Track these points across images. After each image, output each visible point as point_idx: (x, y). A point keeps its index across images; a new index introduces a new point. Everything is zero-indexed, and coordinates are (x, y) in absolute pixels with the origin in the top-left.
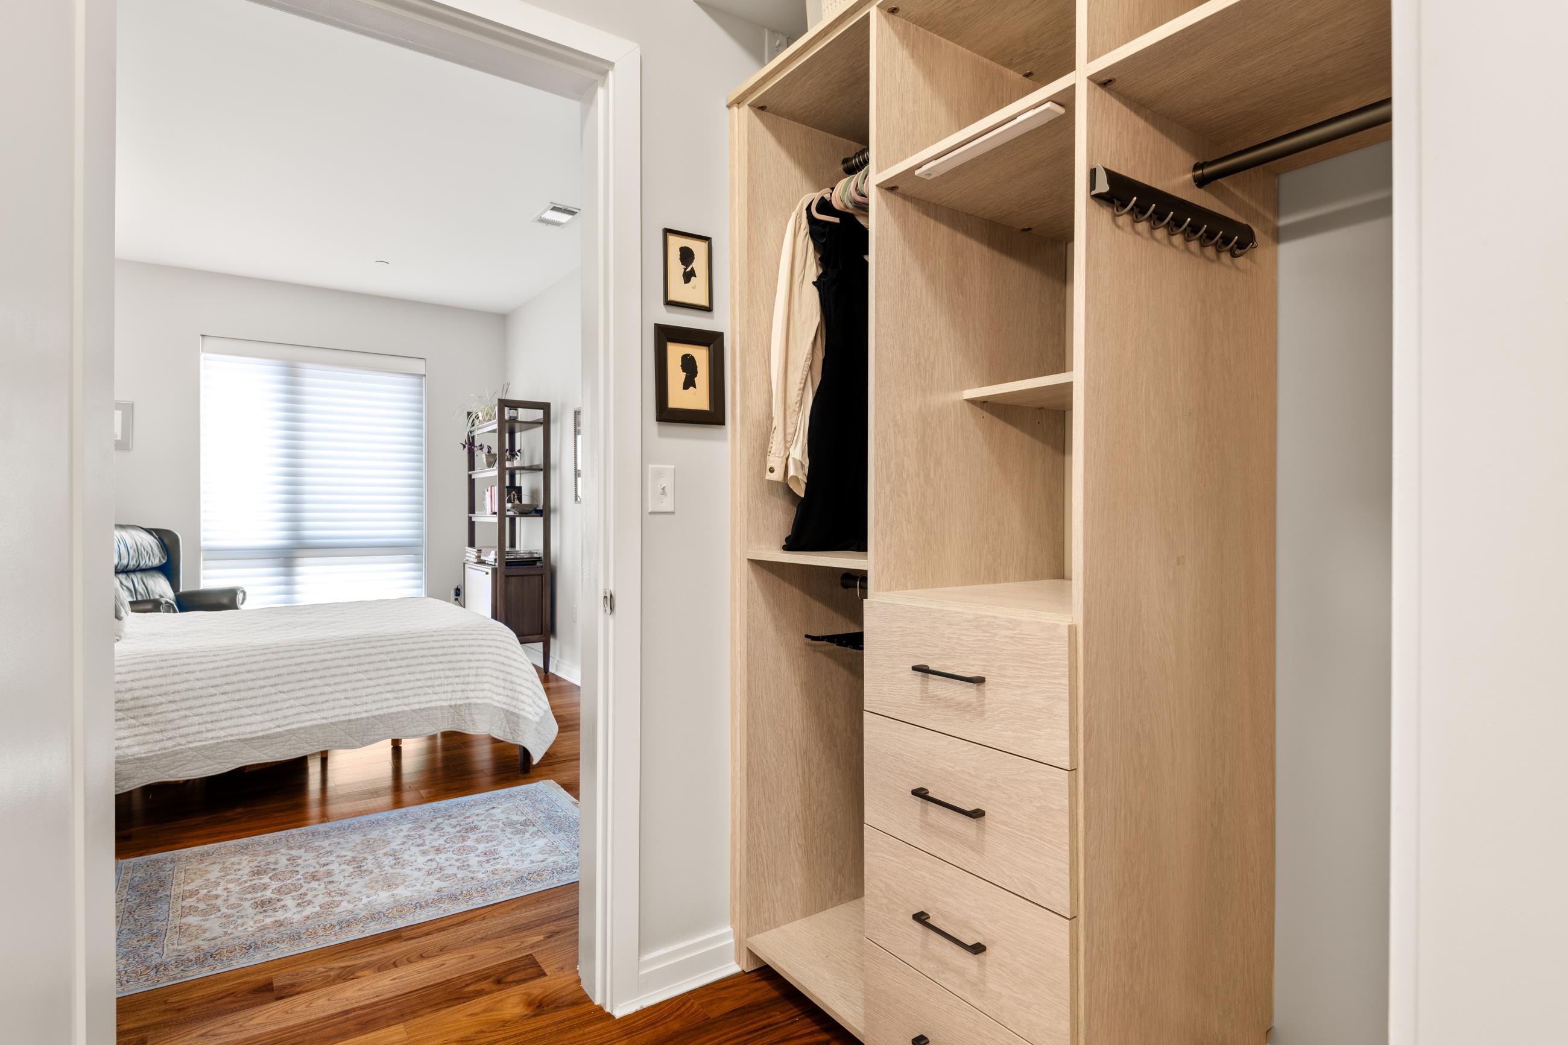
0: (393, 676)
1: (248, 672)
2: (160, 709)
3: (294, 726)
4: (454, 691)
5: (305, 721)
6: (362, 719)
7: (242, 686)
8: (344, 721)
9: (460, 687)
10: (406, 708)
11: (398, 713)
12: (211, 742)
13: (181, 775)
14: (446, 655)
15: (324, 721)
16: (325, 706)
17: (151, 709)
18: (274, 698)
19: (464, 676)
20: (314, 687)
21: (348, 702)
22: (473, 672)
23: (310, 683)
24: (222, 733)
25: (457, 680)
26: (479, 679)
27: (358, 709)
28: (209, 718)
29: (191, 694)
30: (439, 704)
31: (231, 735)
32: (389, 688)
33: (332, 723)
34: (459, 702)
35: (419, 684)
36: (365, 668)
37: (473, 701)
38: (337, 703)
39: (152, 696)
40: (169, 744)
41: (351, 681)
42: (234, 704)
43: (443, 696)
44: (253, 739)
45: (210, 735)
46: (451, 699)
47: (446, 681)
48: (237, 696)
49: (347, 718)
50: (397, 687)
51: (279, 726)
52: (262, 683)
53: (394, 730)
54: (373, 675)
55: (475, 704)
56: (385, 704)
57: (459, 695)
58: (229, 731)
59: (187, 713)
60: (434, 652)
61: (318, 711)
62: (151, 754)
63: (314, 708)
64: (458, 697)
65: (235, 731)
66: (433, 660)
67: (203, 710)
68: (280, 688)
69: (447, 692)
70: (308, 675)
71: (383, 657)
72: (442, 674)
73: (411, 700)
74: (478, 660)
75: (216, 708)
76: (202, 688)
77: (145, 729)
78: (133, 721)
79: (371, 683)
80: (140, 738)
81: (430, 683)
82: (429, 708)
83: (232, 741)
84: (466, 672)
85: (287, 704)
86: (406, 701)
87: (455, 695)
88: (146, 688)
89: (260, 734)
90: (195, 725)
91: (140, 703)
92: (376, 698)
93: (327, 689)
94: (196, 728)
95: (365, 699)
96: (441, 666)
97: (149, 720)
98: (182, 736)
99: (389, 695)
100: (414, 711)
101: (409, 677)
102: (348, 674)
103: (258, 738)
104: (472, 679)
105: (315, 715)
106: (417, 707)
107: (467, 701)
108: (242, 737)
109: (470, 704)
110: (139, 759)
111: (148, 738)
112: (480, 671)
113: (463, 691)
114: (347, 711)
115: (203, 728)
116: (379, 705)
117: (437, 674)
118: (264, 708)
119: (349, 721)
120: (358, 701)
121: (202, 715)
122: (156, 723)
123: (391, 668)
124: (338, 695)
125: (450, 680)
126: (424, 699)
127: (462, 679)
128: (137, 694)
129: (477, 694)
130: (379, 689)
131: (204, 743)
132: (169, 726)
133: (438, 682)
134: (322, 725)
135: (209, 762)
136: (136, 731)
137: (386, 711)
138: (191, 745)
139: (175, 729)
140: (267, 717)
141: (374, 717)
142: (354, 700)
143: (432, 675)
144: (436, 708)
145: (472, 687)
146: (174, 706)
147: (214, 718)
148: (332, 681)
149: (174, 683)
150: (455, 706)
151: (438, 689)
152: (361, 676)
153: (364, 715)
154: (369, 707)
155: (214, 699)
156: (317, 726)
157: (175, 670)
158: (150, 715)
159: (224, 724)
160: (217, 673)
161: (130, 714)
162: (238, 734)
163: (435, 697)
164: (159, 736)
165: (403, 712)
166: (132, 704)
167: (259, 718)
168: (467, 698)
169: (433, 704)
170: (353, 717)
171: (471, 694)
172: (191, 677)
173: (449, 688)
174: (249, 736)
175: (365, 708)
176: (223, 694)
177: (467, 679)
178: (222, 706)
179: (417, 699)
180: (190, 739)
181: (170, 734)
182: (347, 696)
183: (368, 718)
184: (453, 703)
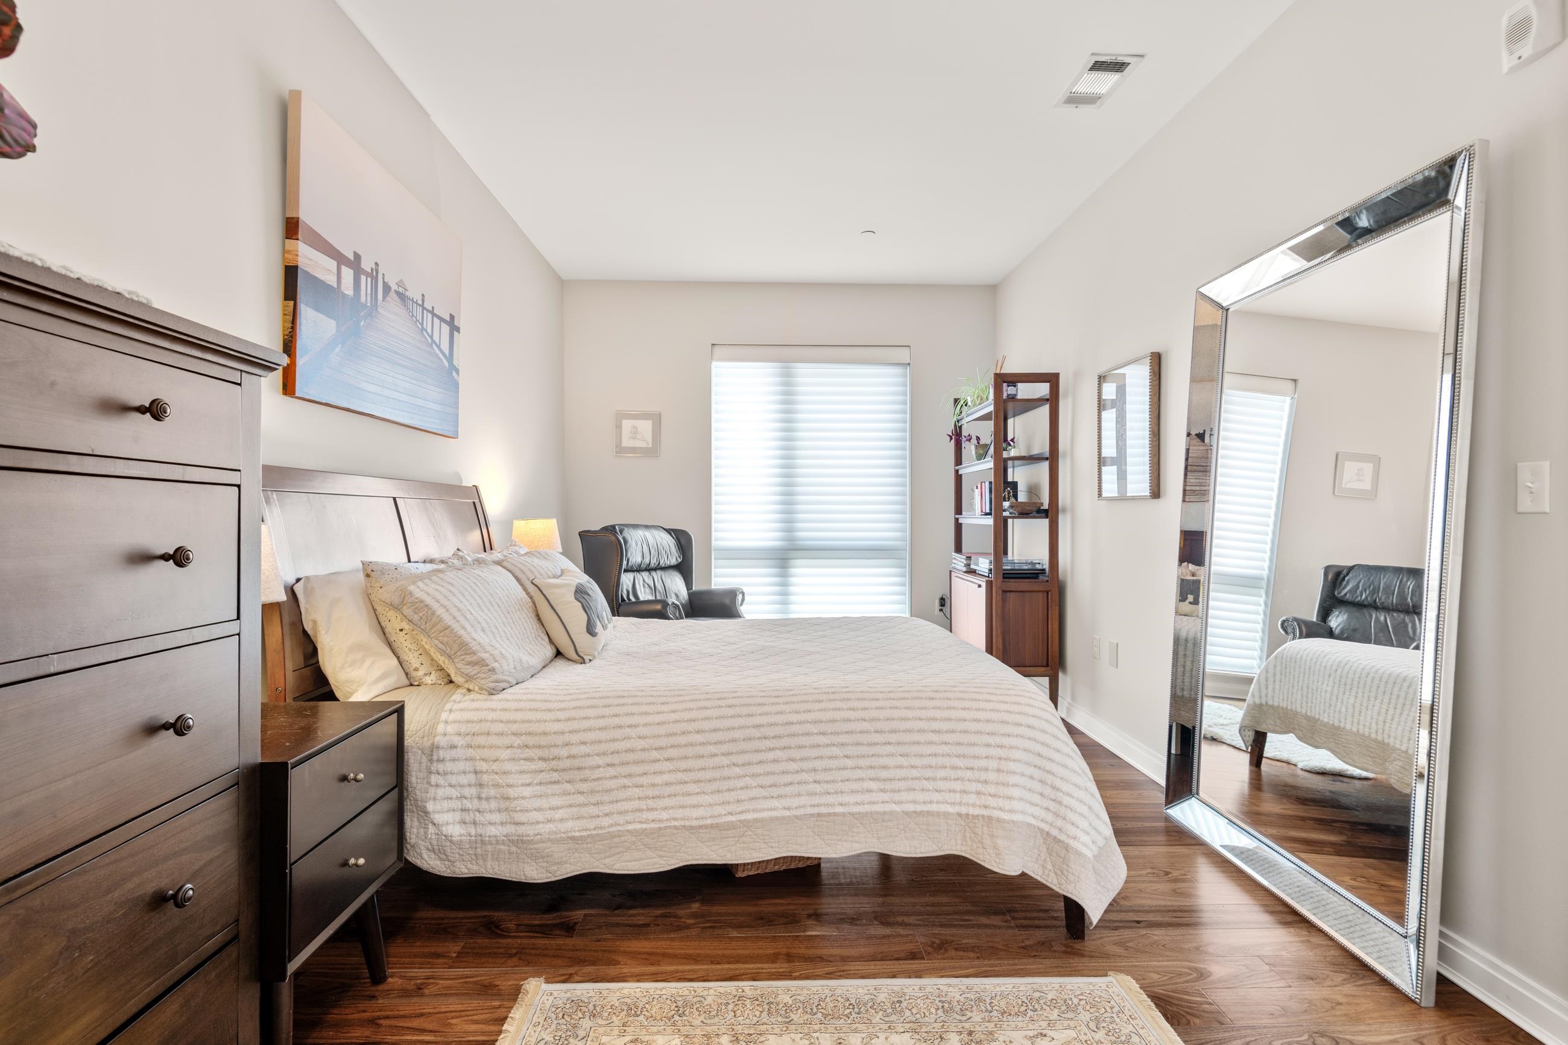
0: (878, 756)
1: (698, 732)
2: (597, 774)
3: (750, 816)
4: (965, 792)
5: (763, 810)
6: (835, 814)
7: (690, 751)
8: (812, 815)
9: (974, 787)
10: (896, 808)
11: (885, 813)
12: (653, 825)
13: (617, 866)
14: (953, 732)
15: (787, 813)
16: (788, 790)
17: (587, 773)
18: (727, 772)
19: (980, 769)
20: (775, 761)
21: (818, 788)
22: (993, 764)
23: (771, 756)
24: (664, 815)
25: (969, 774)
26: (1003, 778)
27: (830, 799)
28: (650, 792)
29: (631, 757)
30: (943, 808)
31: (675, 819)
32: (872, 773)
33: (796, 817)
34: (972, 811)
35: (915, 773)
36: (842, 739)
37: (996, 814)
38: (803, 788)
39: (588, 755)
40: (606, 822)
41: (821, 757)
42: (680, 776)
43: (950, 797)
44: (700, 827)
45: (651, 816)
46: (960, 804)
47: (953, 774)
48: (683, 765)
49: (816, 810)
50: (884, 774)
51: (731, 814)
52: (713, 749)
53: (879, 838)
54: (851, 751)
55: (999, 820)
56: (866, 797)
57: (972, 799)
58: (672, 813)
59: (626, 782)
60: (935, 725)
61: (780, 796)
62: (585, 833)
63: (775, 792)
64: (971, 801)
65: (679, 813)
66: (935, 738)
67: (644, 780)
68: (734, 759)
69: (954, 791)
70: (768, 744)
71: (866, 726)
72: (946, 761)
73: (904, 796)
74: (1001, 746)
75: (658, 779)
76: (643, 750)
77: (581, 799)
78: (568, 786)
79: (849, 763)
80: (575, 810)
81: (929, 773)
82: (929, 813)
83: (675, 827)
84: (983, 763)
85: (741, 783)
86: (896, 797)
87: (966, 798)
88: (584, 743)
89: (709, 822)
90: (635, 799)
91: (576, 763)
92: (855, 786)
93: (792, 766)
94: (636, 804)
95: (840, 786)
96: (946, 749)
97: (584, 787)
98: (620, 813)
99: (873, 785)
100: (907, 813)
101: (901, 761)
102: (818, 746)
103: (706, 827)
104: (992, 776)
105: (775, 803)
106: (911, 808)
107: (985, 812)
108: (687, 823)
109: (990, 818)
110: (573, 838)
111: (584, 811)
112: (1004, 765)
113: (978, 793)
114: (816, 800)
115: (642, 805)
116: (859, 798)
117: (940, 761)
118: (715, 786)
119: (819, 815)
120: (830, 788)
121: (642, 786)
122: (592, 792)
123: (876, 744)
124: (804, 776)
125: (959, 773)
126: (921, 797)
127: (976, 775)
128: (575, 750)
129: (1001, 802)
130: (859, 773)
131: (645, 826)
132: (606, 798)
133: (941, 773)
134: (784, 818)
135: (649, 853)
136: (570, 800)
137: (867, 808)
138: (631, 827)
139: (612, 802)
140: (717, 798)
141: (852, 814)
142: (825, 786)
143: (933, 761)
144: (938, 814)
145: (992, 789)
146: (612, 772)
147: (657, 793)
148: (797, 754)
149: (614, 740)
150: (967, 815)
151: (941, 785)
152: (836, 751)
153: (839, 810)
154: (846, 798)
155: (657, 767)
156: (777, 819)
157: (617, 721)
158: (586, 780)
159: (666, 802)
160: (662, 730)
161: (567, 776)
162: (683, 819)
163: (937, 797)
164: (593, 810)
165: (891, 813)
166: (567, 763)
167: (708, 799)
168: (986, 807)
169: (934, 808)
170: (823, 810)
171: (992, 802)
172: (632, 732)
173: (958, 786)
174: (695, 823)
175: (840, 798)
176: (668, 760)
177: (984, 776)
178: (666, 778)
179: (911, 796)
180: (629, 817)
181: (606, 809)
182: (818, 778)
183: (844, 815)
184: (963, 810)
